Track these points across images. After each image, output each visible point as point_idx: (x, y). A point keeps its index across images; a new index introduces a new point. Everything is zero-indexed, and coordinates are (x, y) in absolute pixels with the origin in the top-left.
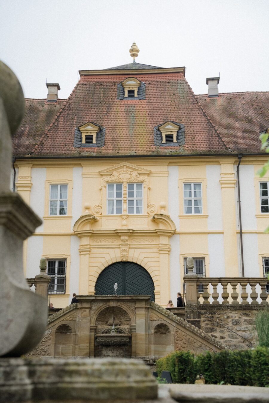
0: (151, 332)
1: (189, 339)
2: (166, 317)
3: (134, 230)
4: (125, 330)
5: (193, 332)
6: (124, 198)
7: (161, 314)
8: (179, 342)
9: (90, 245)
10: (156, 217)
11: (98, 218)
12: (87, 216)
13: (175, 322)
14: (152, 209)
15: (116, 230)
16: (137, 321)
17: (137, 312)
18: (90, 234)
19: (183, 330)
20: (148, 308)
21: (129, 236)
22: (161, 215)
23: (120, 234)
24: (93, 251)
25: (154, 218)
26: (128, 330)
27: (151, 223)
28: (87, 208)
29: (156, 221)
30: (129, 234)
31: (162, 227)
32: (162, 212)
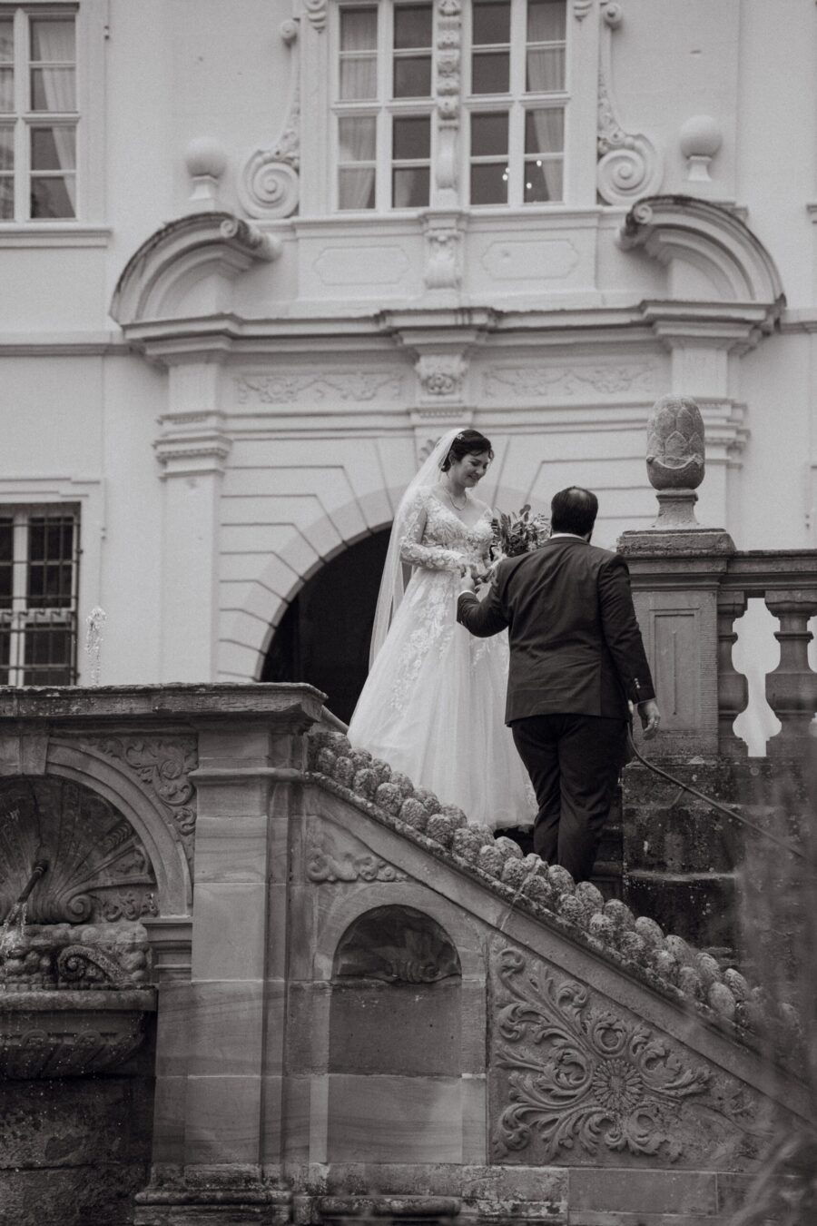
0: (317, 974)
1: (609, 1029)
2: (428, 852)
3: (499, 315)
4: (115, 958)
5: (638, 973)
6: (441, 101)
7: (391, 829)
8: (526, 1053)
9: (224, 416)
10: (648, 216)
11: (274, 240)
12: (195, 221)
13: (494, 892)
14: (626, 168)
15: (383, 315)
16: (202, 891)
17: (205, 820)
18: (221, 344)
19: (561, 954)
20: (296, 787)
21: (471, 353)
22: (682, 201)
23: (409, 340)
24: (244, 452)
25: (633, 224)
26: (135, 957)
27: (616, 263)
28: (205, 171)
29: (652, 249)
30: (469, 338)
31: (687, 285)
32: (697, 183)
